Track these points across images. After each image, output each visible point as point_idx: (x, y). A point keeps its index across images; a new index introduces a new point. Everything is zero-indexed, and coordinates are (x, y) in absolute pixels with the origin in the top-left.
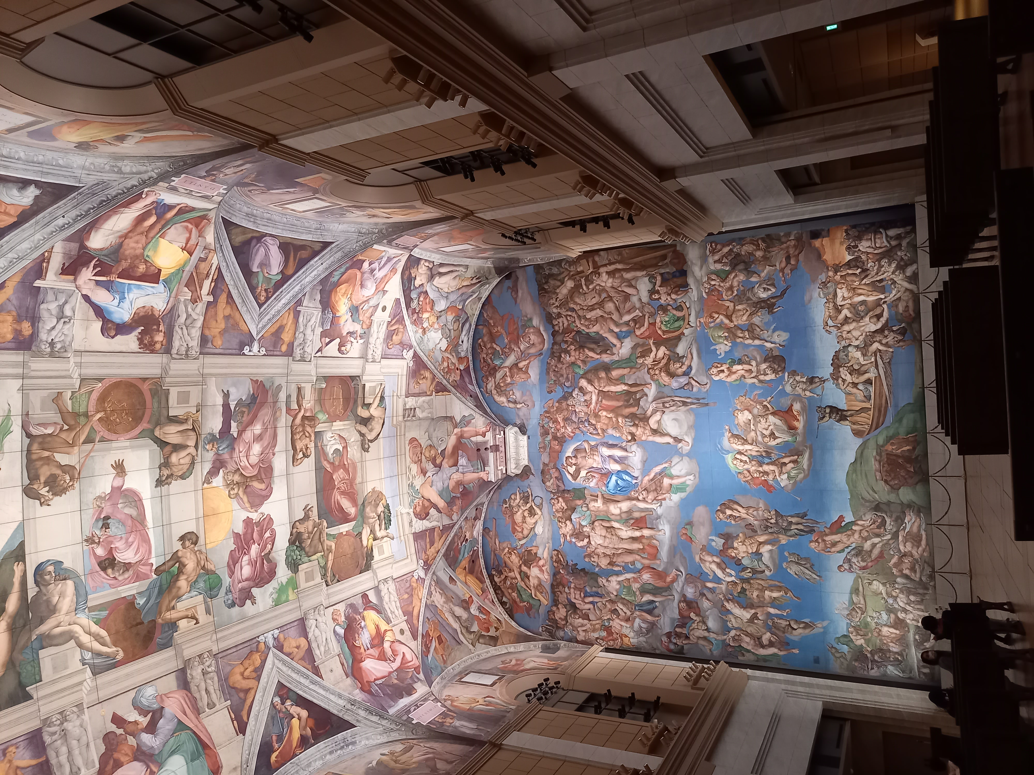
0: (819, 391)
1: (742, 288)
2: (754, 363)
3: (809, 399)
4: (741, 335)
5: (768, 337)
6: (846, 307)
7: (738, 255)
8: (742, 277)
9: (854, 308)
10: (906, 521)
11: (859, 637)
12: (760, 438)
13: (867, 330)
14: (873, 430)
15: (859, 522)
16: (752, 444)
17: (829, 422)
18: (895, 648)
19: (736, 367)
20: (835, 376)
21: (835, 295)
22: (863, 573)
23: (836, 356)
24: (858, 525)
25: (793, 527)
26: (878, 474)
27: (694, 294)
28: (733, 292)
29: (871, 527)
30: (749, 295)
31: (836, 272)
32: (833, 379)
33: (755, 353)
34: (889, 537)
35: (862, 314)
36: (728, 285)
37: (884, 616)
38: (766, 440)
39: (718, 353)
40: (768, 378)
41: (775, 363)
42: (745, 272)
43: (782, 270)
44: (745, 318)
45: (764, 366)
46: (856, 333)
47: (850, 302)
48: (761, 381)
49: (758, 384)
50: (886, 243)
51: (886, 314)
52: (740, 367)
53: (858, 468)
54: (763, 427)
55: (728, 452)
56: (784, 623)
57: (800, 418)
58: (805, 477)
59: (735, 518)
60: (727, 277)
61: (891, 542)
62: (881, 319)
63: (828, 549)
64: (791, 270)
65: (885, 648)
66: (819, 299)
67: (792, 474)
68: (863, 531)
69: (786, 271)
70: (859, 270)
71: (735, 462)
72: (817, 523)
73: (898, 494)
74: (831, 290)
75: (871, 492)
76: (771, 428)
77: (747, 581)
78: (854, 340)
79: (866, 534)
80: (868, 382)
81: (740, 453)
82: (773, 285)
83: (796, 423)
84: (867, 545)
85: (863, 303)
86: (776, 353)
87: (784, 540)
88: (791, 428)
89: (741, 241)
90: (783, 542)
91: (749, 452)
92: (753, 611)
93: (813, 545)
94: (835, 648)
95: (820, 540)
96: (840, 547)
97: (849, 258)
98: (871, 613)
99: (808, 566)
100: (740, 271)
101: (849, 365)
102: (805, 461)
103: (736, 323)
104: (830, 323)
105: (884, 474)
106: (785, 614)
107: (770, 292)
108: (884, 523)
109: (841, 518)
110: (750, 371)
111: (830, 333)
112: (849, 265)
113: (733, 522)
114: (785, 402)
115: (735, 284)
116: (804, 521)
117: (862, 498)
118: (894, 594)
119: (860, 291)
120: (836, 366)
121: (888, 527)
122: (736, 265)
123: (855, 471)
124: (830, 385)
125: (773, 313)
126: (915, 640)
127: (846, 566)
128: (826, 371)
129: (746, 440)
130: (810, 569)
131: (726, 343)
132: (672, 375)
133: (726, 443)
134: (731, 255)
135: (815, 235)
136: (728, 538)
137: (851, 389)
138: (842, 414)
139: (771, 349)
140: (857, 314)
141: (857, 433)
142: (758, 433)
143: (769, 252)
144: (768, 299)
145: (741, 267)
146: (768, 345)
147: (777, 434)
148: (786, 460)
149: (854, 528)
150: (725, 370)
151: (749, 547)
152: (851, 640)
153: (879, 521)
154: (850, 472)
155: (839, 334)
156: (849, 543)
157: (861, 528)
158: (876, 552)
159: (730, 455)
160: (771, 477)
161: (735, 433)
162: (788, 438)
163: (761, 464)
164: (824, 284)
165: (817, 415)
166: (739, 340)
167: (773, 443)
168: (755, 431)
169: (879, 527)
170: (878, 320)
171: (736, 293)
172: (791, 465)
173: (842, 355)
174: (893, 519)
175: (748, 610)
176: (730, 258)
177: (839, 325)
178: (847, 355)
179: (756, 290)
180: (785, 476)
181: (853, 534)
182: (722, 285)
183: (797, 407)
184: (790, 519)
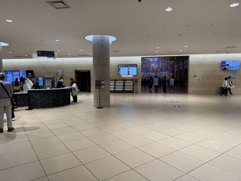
0: (158, 72)
5: (164, 68)
16: (154, 66)
21: (167, 74)
27: (169, 61)
30: (168, 66)
31: (169, 74)
33: (162, 67)
39: (163, 63)
40: (160, 68)
42: (170, 66)
44: (166, 66)
64: (170, 70)
66: (167, 72)
70: (169, 76)
71: (152, 65)
72: (147, 72)
88: (155, 70)
89: (173, 66)
101: (161, 75)
104: (165, 73)
107: (168, 68)
113: (147, 64)
117: (149, 75)
125: (166, 69)
128: (160, 73)
132: (161, 59)
133: (154, 64)
135: (173, 72)
136: (145, 64)
143: (172, 68)
148: (152, 69)
150: (161, 64)
154: (151, 74)
155: (163, 74)
157: (146, 75)
158: (144, 76)
165: (156, 72)
166: (164, 65)
167: (154, 68)
182: (169, 64)
183: (157, 70)
184: (147, 69)
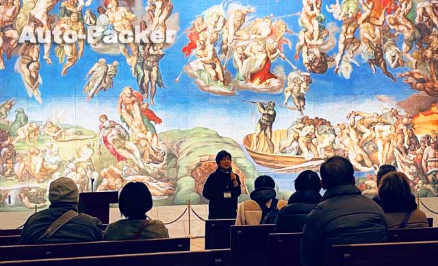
0: (290, 104)
1: (396, 34)
2: (320, 42)
3: (282, 95)
4: (349, 31)
5: (346, 58)
6: (373, 132)
7: (429, 33)
8: (407, 35)
9: (371, 141)
10: (159, 182)
11: (27, 133)
12: (241, 43)
13: (350, 152)
14: (251, 154)
15: (155, 138)
16: (235, 35)
17: (258, 114)
18: (18, 168)
19: (316, 23)
20: (305, 121)
21: (385, 124)
22: (100, 140)
23: (324, 122)
24: (153, 136)
25: (146, 73)
26: (207, 158)
28: (393, 25)
29: (151, 150)
30: (389, 41)
31: (406, 125)
32: (302, 119)
33: (330, 44)
34: (141, 166)
35: (365, 148)
36: (400, 20)
37: (54, 159)
38: (240, 50)
39: (332, 6)
40: (304, 55)
41: (319, 63)
42: (412, 38)
43: (412, 75)
44: (367, 36)
45: (317, 52)
46: (347, 141)
47: (377, 137)
48: (301, 47)
49: (298, 45)
50: (430, 171)
51: (364, 169)
52: (316, 28)
53: (212, 139)
54: (254, 48)
55: (226, 9)
56: (34, 55)
57: (263, 85)
58: (201, 87)
59: (152, 11)
60: (409, 20)
61: (136, 168)
62: (360, 165)
63: (124, 107)
64: (411, 83)
65: (17, 159)
66: (381, 109)
67: (203, 74)
68: (146, 141)
69: (410, 78)
70: (407, 147)
71: (215, 16)
72: (152, 97)
73: (186, 176)
74: (389, 120)
75: (188, 151)
76: (252, 55)
77: (80, 18)
78: (341, 139)
79: (143, 144)
80: (299, 152)
81: (225, 22)
82: (398, 65)
83: (257, 81)
84: (130, 145)
85: (376, 149)
86: (330, 65)
87: (131, 61)
88: (253, 76)
90: (129, 61)
91: (226, 31)
92: (44, 22)
93: (127, 91)
94: (10, 108)
95: (133, 98)
96: (127, 118)
97: (419, 137)
98: (56, 145)
99: (104, 85)
100: (414, 34)
101: (316, 134)
102: (218, 87)
103: (361, 26)
104: (358, 118)
105: (207, 163)
106: (45, 57)
107: (390, 61)
108: (156, 161)
109: (159, 121)
110: (312, 38)
111: (348, 117)
112: (412, 137)
113: (147, 8)
114: (279, 71)
115: (401, 28)
116: (154, 84)
117: (181, 142)
118: (80, 169)
119: (387, 146)
120: (315, 122)
121: (152, 165)
122: (420, 30)
123: (209, 136)
124: (297, 115)
125: (370, 64)
126: (30, 189)
127: (107, 124)
129: (238, 29)
130: (101, 86)
131: (343, 14)
134: (430, 25)
137: (292, 135)
138: (267, 125)
139: (334, 60)
140: (365, 144)
141: (248, 140)
142: (246, 42)
143: (430, 63)
144: (384, 60)
145: (418, 34)
146: (338, 58)
147: (245, 61)
148: (218, 69)
149: (149, 133)
150: (313, 12)
151: (120, 23)
152: (21, 125)
153: (158, 158)
154: (208, 132)
155: (347, 127)
156: (132, 127)
157: (149, 140)
158: (123, 153)
159: (223, 11)
160: (200, 52)
161: (246, 18)
162: (241, 73)
163: (214, 42)
164: (396, 114)
165: (266, 102)
166: (344, 28)
167: (236, 56)
168: (249, 39)
169: (151, 156)
170: (359, 162)
171: (392, 27)
172: (213, 74)
173: (326, 128)
174: (161, 171)
175: (46, 17)
176: (427, 24)
177: (355, 127)
178: (325, 132)
179: (394, 48)
180: (201, 67)
181: (143, 132)
182: (401, 14)
183: (274, 83)
184: (155, 69)
